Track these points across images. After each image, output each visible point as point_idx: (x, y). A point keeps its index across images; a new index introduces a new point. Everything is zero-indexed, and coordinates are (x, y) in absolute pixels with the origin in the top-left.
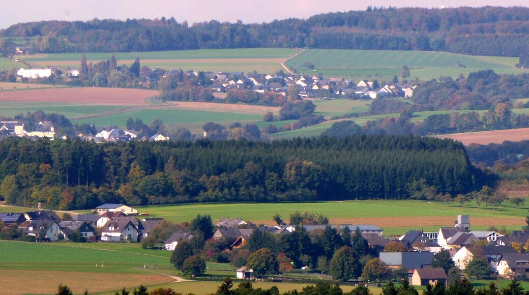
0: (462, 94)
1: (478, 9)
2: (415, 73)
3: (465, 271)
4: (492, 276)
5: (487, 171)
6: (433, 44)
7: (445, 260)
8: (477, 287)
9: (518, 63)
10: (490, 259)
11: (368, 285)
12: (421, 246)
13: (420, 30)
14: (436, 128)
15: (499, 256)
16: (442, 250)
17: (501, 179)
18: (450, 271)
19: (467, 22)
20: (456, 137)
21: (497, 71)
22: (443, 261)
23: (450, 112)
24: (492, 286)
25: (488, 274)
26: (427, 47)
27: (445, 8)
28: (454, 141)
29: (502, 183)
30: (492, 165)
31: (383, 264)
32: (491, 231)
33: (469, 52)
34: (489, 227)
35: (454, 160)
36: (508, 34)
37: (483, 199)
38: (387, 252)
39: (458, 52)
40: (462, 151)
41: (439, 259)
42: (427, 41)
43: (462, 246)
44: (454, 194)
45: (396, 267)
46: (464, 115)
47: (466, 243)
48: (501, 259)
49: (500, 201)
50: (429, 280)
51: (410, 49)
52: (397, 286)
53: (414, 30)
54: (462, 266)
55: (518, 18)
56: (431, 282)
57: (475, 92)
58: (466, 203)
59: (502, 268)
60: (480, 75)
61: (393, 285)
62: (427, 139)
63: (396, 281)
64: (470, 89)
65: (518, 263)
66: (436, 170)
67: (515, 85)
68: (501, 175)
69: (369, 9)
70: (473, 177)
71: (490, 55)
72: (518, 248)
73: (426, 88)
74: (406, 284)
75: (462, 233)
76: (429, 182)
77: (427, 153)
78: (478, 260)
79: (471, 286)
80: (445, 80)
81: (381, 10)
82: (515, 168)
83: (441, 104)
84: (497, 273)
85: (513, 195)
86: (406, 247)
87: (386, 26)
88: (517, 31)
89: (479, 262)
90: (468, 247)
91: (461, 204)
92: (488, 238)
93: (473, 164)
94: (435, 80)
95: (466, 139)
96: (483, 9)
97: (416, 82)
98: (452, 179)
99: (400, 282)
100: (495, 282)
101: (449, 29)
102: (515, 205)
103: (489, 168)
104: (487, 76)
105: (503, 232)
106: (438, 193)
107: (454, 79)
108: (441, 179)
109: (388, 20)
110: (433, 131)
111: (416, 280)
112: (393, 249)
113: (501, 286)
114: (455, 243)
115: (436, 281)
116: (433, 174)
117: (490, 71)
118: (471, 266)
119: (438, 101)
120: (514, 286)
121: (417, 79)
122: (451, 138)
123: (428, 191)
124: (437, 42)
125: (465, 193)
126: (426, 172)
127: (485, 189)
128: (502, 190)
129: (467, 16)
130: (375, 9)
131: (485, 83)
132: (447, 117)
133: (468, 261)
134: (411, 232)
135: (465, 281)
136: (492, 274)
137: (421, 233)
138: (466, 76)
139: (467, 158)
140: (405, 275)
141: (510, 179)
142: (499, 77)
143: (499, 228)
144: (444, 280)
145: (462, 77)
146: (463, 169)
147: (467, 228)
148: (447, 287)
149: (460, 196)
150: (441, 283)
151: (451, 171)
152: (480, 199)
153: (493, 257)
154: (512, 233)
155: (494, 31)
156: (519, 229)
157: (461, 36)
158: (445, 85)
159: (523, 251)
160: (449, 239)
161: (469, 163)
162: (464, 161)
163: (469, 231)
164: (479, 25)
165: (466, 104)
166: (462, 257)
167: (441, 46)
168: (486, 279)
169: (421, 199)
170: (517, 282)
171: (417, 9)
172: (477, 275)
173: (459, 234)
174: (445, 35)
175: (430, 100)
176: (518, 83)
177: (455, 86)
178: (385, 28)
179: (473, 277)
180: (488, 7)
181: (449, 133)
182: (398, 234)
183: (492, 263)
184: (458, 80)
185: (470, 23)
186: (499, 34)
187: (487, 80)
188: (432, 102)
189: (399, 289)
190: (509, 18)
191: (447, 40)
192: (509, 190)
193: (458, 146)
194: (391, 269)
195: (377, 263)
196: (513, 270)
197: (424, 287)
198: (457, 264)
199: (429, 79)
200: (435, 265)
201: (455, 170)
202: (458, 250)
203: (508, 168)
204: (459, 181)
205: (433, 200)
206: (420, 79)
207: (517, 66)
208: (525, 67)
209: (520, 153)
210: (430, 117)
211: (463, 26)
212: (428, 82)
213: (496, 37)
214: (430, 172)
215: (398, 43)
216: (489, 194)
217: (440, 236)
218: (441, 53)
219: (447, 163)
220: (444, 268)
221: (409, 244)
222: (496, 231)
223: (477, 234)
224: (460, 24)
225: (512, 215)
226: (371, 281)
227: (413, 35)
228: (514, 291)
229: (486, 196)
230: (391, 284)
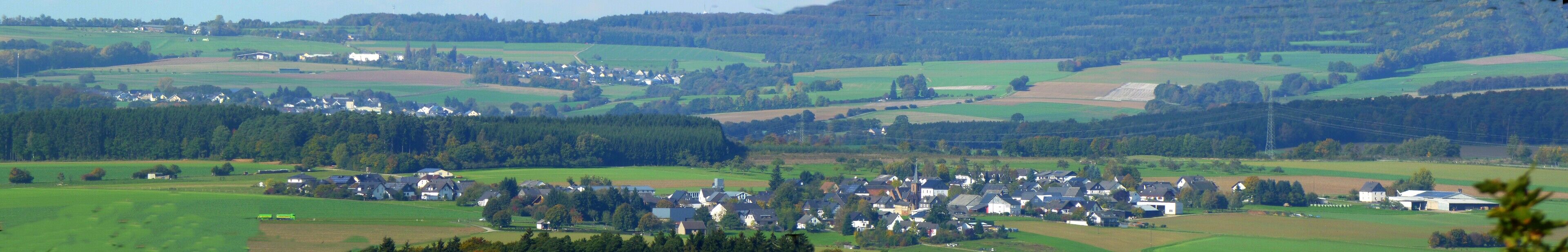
0: (719, 82)
1: (733, 14)
2: (682, 65)
3: (721, 223)
4: (741, 227)
5: (739, 143)
6: (697, 42)
7: (704, 213)
8: (730, 236)
9: (764, 58)
10: (740, 214)
11: (643, 234)
12: (686, 203)
13: (687, 30)
14: (698, 109)
15: (747, 212)
16: (702, 206)
17: (749, 150)
18: (708, 223)
19: (724, 25)
20: (715, 116)
21: (747, 64)
22: (703, 215)
23: (710, 96)
24: (742, 235)
25: (738, 226)
26: (691, 44)
27: (707, 14)
28: (713, 119)
29: (750, 153)
30: (742, 139)
31: (656, 218)
32: (741, 191)
33: (726, 49)
34: (740, 188)
35: (712, 135)
36: (757, 35)
37: (735, 166)
38: (658, 207)
39: (717, 48)
40: (719, 128)
41: (700, 213)
42: (692, 39)
43: (718, 203)
44: (712, 162)
45: (666, 220)
46: (721, 99)
47: (720, 201)
48: (748, 213)
49: (748, 167)
50: (691, 230)
51: (678, 45)
52: (666, 235)
53: (682, 30)
54: (718, 219)
55: (764, 23)
56: (693, 232)
57: (729, 81)
58: (721, 169)
59: (749, 220)
60: (734, 67)
61: (663, 234)
62: (691, 118)
63: (665, 231)
64: (726, 78)
65: (762, 217)
66: (698, 143)
67: (762, 76)
68: (750, 147)
69: (646, 13)
70: (727, 148)
71: (742, 52)
72: (762, 205)
73: (691, 77)
74: (673, 233)
75: (718, 193)
76: (693, 153)
77: (691, 129)
78: (731, 214)
79: (724, 235)
80: (706, 71)
81: (656, 14)
82: (761, 142)
83: (703, 90)
84: (746, 225)
85: (758, 163)
86: (673, 204)
87: (659, 27)
88: (764, 33)
89: (731, 216)
90: (722, 204)
91: (718, 170)
92: (739, 197)
93: (728, 138)
94: (698, 71)
95: (723, 118)
96: (737, 15)
97: (683, 72)
98: (711, 150)
99: (668, 232)
100: (743, 231)
101: (709, 30)
102: (760, 171)
103: (740, 141)
104: (739, 69)
105: (751, 192)
106: (699, 161)
107: (714, 70)
108: (702, 150)
109: (661, 22)
110: (696, 112)
111: (681, 230)
112: (663, 206)
113: (749, 235)
114: (713, 200)
115: (697, 231)
116: (696, 146)
117: (742, 65)
118: (725, 219)
119: (701, 88)
120: (759, 234)
121: (684, 70)
122: (711, 117)
123: (691, 159)
124: (700, 40)
125: (720, 161)
126: (689, 144)
127: (737, 158)
128: (750, 159)
129: (724, 20)
130: (651, 13)
131: (738, 74)
132: (707, 100)
133: (722, 215)
134: (677, 191)
135: (720, 231)
136: (741, 225)
137: (686, 192)
138: (723, 68)
139: (723, 133)
140: (672, 226)
141: (757, 150)
142: (747, 69)
143: (748, 189)
144: (704, 230)
145: (719, 68)
146: (719, 142)
147: (722, 189)
148: (706, 236)
149: (717, 164)
150: (701, 233)
151: (710, 143)
152: (733, 166)
153: (742, 212)
154: (757, 193)
155: (746, 33)
156: (763, 189)
157: (719, 36)
158: (706, 75)
159: (766, 208)
160: (707, 198)
161: (724, 137)
162: (720, 136)
163: (723, 191)
164: (734, 27)
165: (722, 90)
166: (718, 212)
167: (703, 44)
168: (737, 229)
169: (686, 165)
170: (761, 232)
171: (684, 13)
172: (730, 226)
173: (715, 194)
174: (707, 34)
175: (694, 86)
176: (764, 74)
177: (714, 76)
178: (659, 29)
179: (726, 228)
180: (741, 13)
181: (709, 113)
182: (668, 193)
183: (741, 216)
184: (716, 71)
185: (726, 26)
186: (750, 35)
187: (739, 71)
188: (696, 88)
189: (667, 238)
190: (757, 22)
191: (708, 39)
192: (756, 159)
193: (716, 124)
194: (661, 221)
195: (650, 216)
196: (758, 222)
197: (688, 236)
198: (714, 218)
199: (694, 70)
200: (696, 218)
201: (713, 143)
202: (714, 206)
203: (755, 142)
204: (717, 151)
205: (695, 166)
206: (686, 70)
207: (764, 60)
208: (770, 62)
209: (765, 129)
210: (693, 100)
211: (721, 28)
212: (693, 72)
213: (747, 37)
214: (694, 144)
215: (669, 41)
216: (740, 162)
217: (701, 195)
218: (704, 49)
219: (707, 137)
220: (704, 221)
221: (676, 202)
222: (745, 191)
223: (730, 194)
224: (718, 26)
225: (758, 179)
226: (645, 231)
227: (681, 34)
228: (759, 239)
229: (737, 164)
230: (661, 234)
